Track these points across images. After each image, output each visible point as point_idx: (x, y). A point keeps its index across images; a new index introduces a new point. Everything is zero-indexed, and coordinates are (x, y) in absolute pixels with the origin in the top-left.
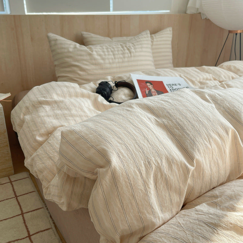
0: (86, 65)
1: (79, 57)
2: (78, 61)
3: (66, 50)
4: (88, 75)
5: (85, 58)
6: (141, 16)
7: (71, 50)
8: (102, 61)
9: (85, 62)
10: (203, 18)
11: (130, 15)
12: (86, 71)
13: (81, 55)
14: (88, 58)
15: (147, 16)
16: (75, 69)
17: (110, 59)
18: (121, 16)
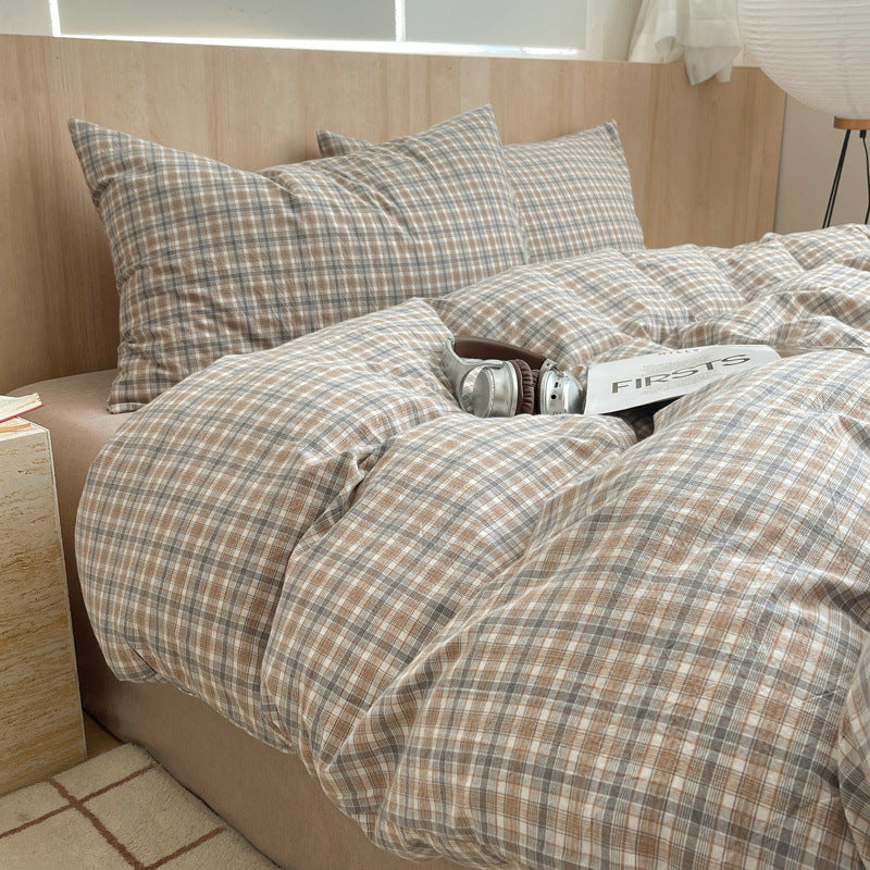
6: (496, 63)
10: (693, 83)
11: (460, 58)
18: (429, 59)
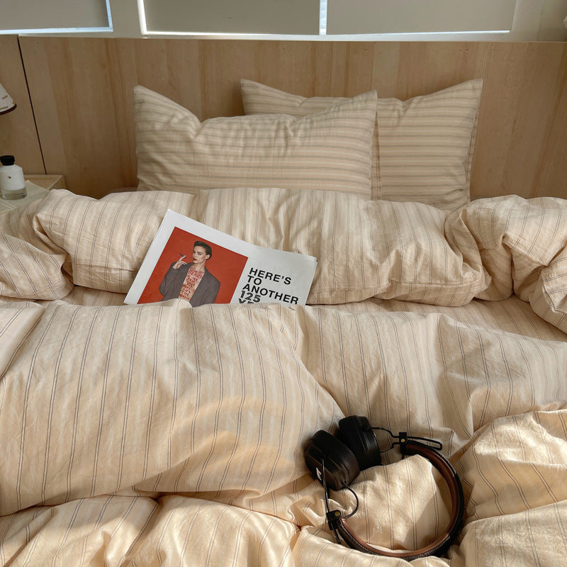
0: (176, 163)
1: (167, 146)
2: (161, 152)
3: (150, 127)
4: (176, 186)
5: (177, 147)
6: (405, 45)
7: (158, 126)
8: (210, 159)
9: (175, 158)
12: (174, 176)
13: (171, 141)
14: (181, 148)
15: (423, 45)
16: (156, 168)
17: (230, 156)
